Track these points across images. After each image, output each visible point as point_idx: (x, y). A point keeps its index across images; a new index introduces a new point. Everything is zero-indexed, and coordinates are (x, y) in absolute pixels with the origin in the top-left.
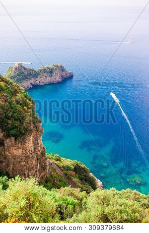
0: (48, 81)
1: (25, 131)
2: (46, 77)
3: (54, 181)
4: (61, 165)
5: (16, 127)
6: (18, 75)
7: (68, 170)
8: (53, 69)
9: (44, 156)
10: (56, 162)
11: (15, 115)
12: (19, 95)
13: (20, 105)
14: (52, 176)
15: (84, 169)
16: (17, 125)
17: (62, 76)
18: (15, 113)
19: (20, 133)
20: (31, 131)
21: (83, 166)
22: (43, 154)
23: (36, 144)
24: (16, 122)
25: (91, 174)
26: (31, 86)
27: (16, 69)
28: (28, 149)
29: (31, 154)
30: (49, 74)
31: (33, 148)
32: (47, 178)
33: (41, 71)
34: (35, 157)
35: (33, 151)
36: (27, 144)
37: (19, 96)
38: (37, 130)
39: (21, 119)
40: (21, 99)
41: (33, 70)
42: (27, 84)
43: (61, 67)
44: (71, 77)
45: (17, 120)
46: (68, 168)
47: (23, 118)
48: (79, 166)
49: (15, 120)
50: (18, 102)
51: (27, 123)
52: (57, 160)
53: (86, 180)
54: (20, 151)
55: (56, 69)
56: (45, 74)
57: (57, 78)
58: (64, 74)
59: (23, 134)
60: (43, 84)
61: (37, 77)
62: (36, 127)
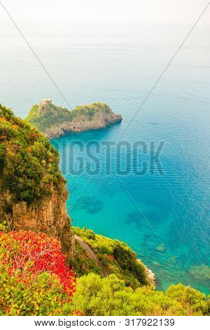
0: (85, 126)
1: (42, 194)
2: (83, 120)
3: (81, 267)
4: (95, 245)
5: (30, 188)
6: (46, 117)
7: (103, 252)
8: (93, 109)
9: (68, 231)
10: (88, 241)
11: (29, 170)
12: (36, 143)
13: (37, 157)
14: (78, 260)
15: (128, 252)
16: (30, 185)
17: (106, 120)
18: (29, 168)
19: (35, 196)
20: (50, 194)
21: (127, 248)
22: (67, 228)
23: (57, 213)
24: (29, 180)
25: (139, 261)
26: (63, 133)
27: (43, 108)
28: (45, 220)
29: (50, 226)
30: (88, 116)
31: (52, 219)
32: (71, 262)
33: (77, 111)
34: (56, 231)
35: (52, 223)
36: (44, 212)
37: (37, 146)
38: (60, 194)
39: (37, 177)
40: (38, 150)
41: (66, 111)
42: (56, 130)
43: (106, 106)
44: (119, 121)
45: (31, 178)
46: (104, 250)
47: (39, 175)
48: (122, 249)
49: (28, 177)
50: (34, 154)
51: (45, 183)
52: (90, 238)
53: (130, 269)
54: (34, 222)
55: (98, 110)
56: (83, 117)
57: (98, 122)
58: (109, 117)
59: (39, 198)
60: (79, 130)
61: (71, 120)
62: (58, 189)
